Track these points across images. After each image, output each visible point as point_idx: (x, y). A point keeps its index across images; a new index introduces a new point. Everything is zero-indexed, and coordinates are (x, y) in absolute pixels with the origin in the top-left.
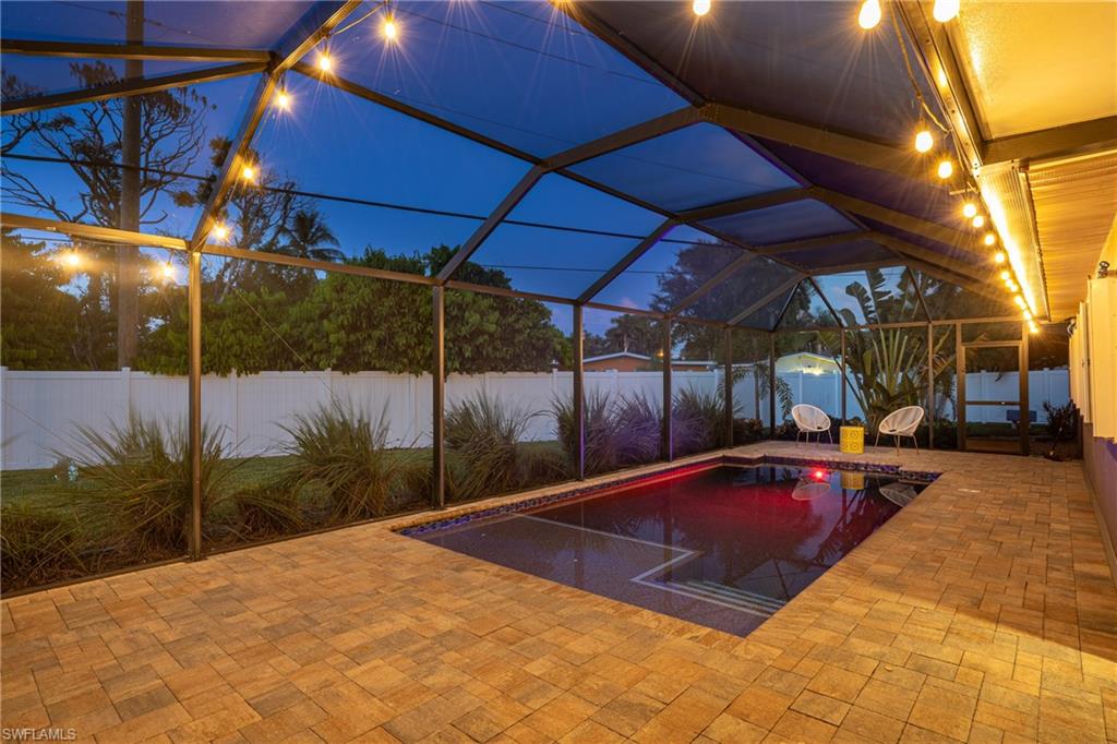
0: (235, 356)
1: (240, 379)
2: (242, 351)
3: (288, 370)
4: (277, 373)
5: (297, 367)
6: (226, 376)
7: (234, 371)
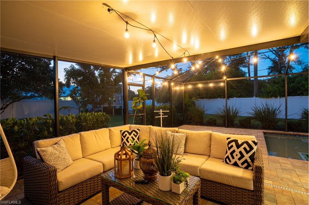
0: (278, 93)
1: (281, 99)
2: (279, 92)
3: (296, 96)
4: (292, 97)
5: (299, 95)
6: (277, 98)
7: (279, 97)
